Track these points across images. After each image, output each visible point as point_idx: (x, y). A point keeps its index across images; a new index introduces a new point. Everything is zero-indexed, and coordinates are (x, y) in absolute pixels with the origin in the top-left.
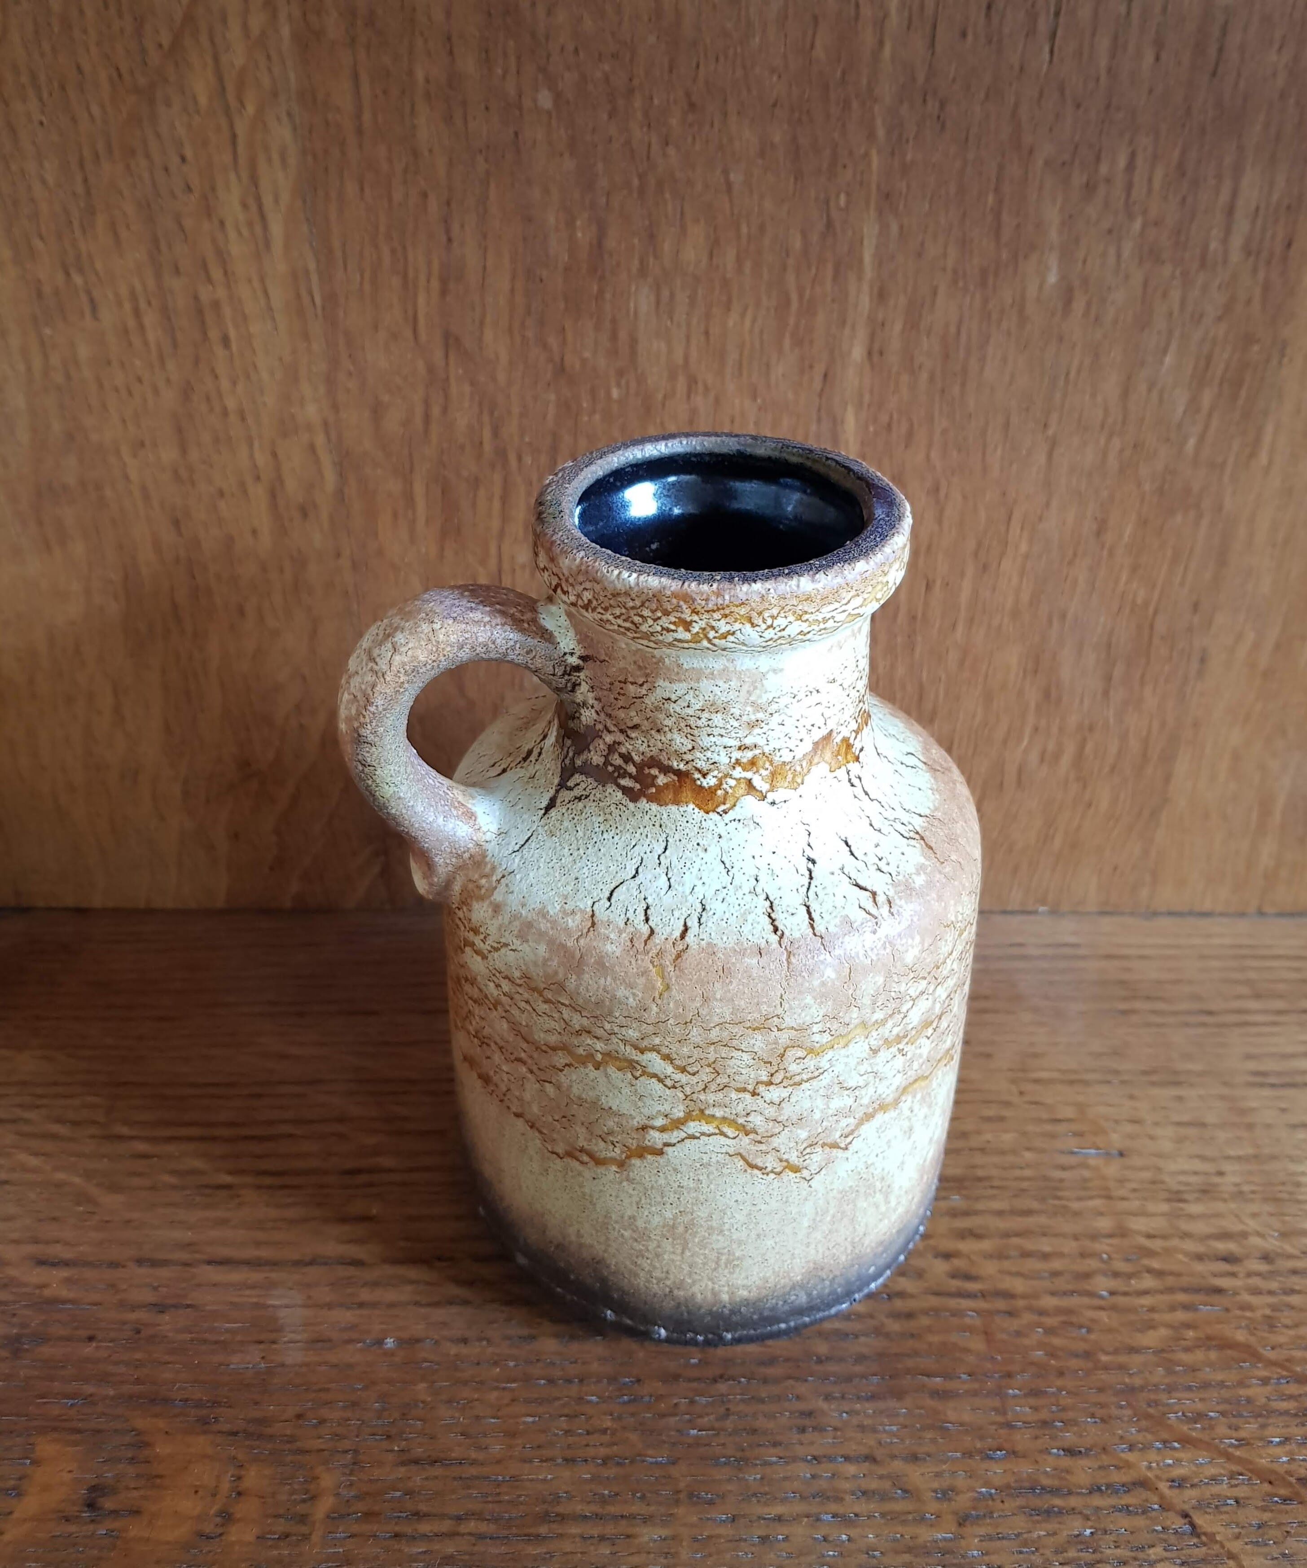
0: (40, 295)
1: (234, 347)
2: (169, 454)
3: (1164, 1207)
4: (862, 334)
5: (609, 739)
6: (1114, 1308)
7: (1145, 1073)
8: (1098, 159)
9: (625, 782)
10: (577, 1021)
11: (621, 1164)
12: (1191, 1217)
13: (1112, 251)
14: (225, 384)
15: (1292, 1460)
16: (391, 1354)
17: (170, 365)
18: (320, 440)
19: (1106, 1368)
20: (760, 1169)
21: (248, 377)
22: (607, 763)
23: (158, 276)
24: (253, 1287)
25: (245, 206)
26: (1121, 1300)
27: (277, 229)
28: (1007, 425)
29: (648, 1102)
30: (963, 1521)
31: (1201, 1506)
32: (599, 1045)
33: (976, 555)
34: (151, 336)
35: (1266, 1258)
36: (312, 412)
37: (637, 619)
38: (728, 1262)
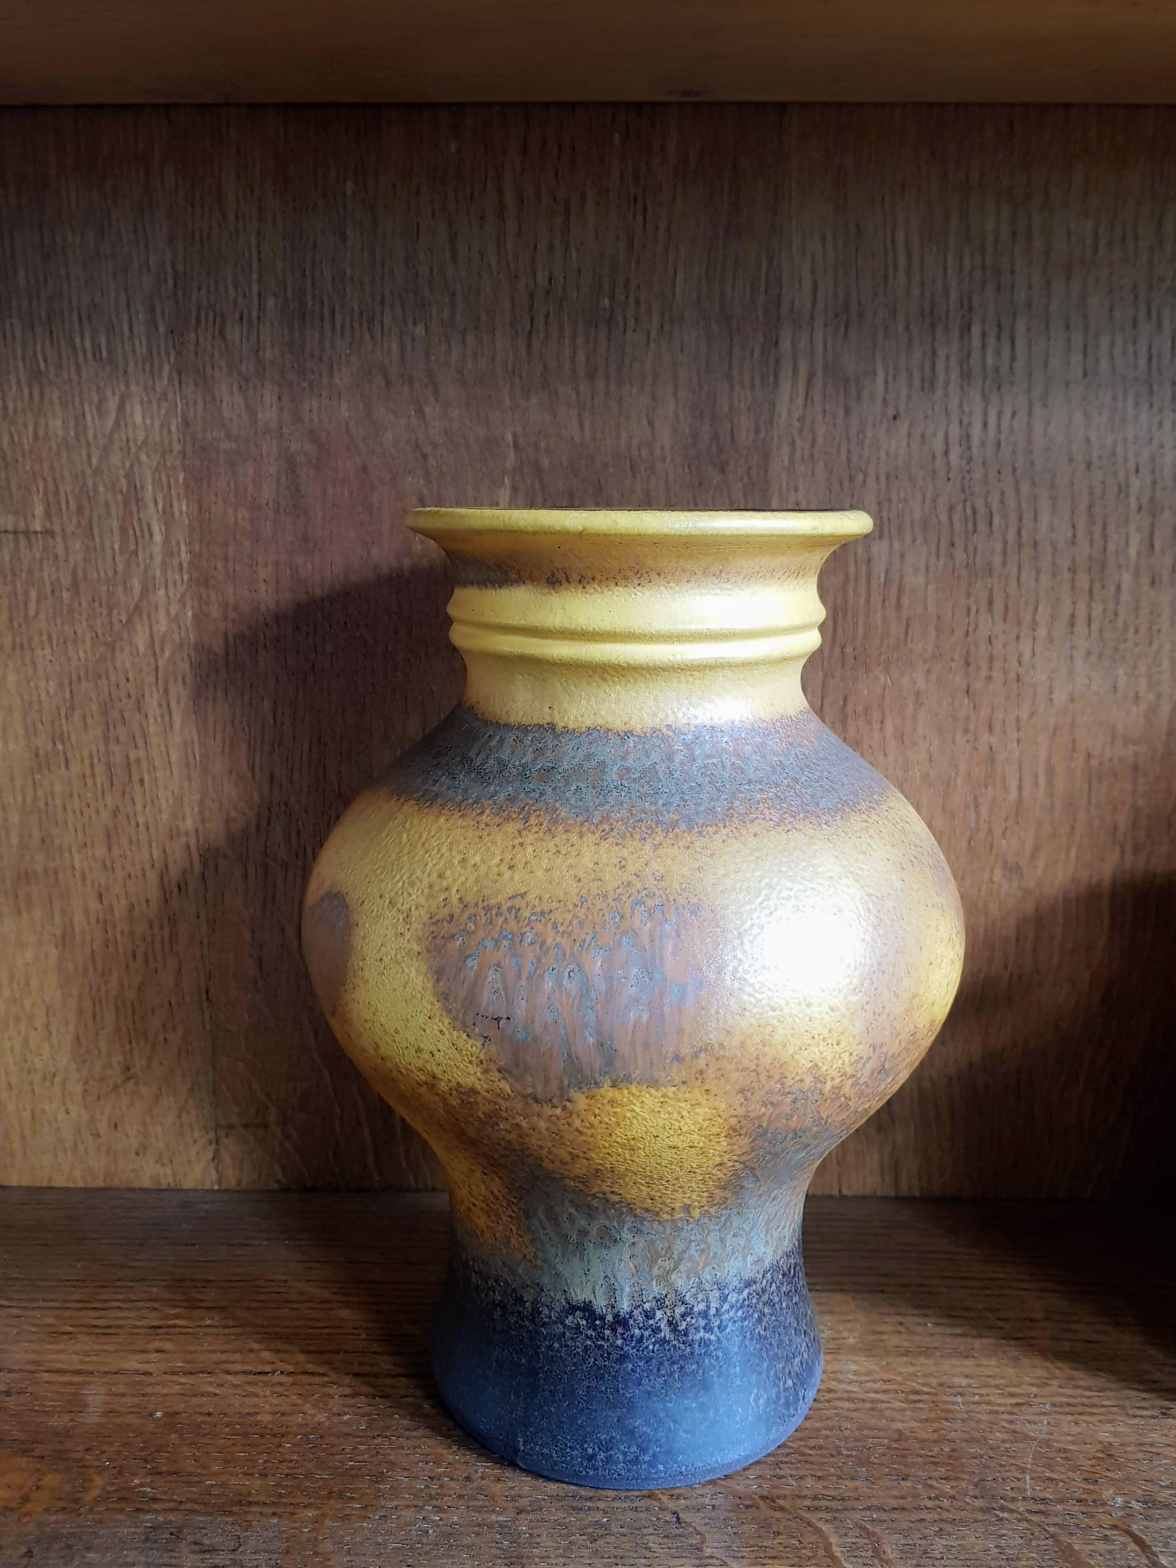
0: (37, 755)
1: (146, 785)
2: (100, 851)
14: (139, 807)
17: (108, 797)
18: (193, 841)
21: (153, 803)
23: (107, 744)
24: (73, 1384)
25: (160, 705)
27: (177, 718)
34: (98, 780)
36: (189, 824)
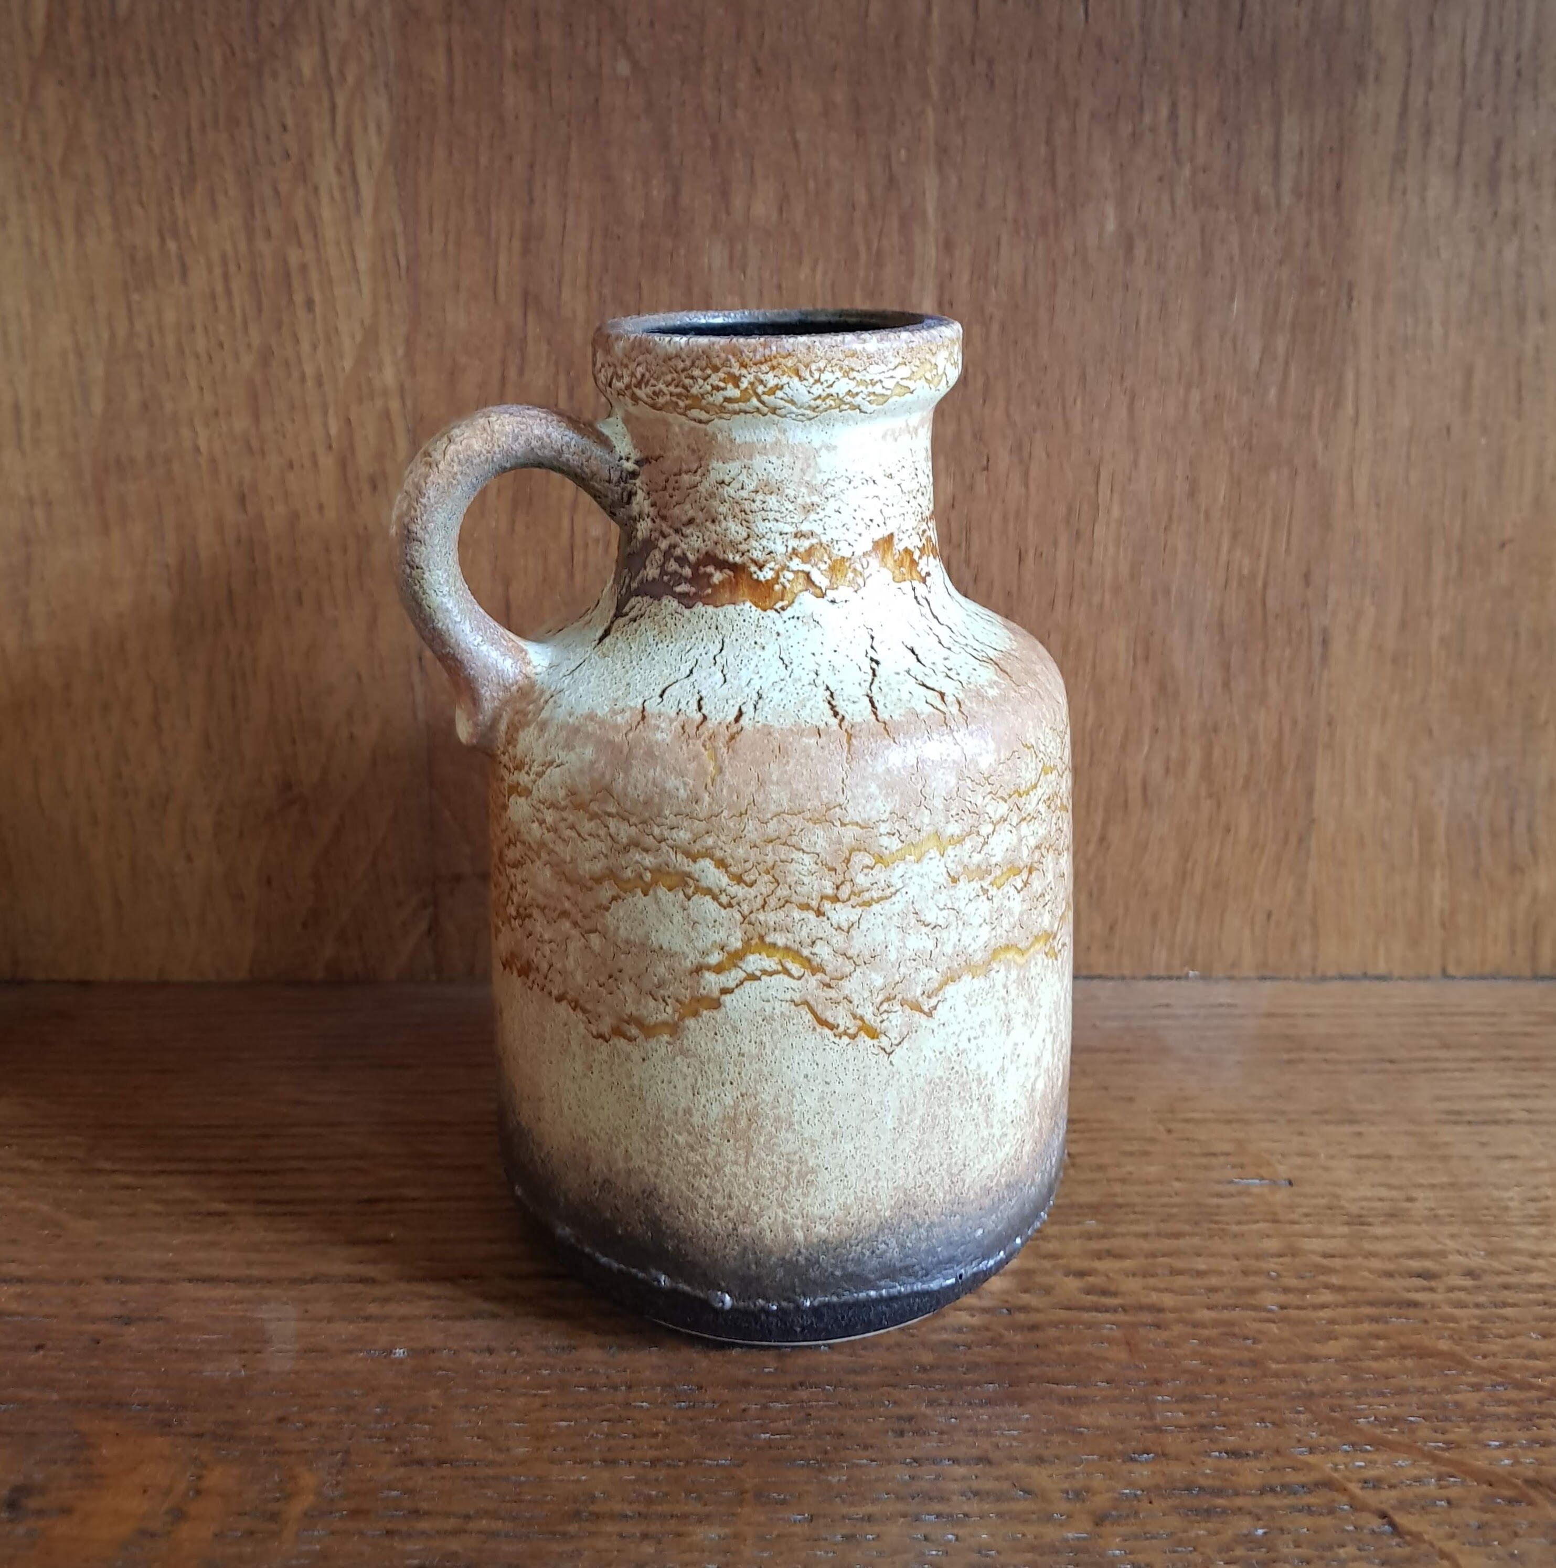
0: (133, 260)
1: (318, 309)
2: (241, 423)
3: (1345, 1230)
4: (931, 285)
5: (664, 544)
6: (1285, 1320)
7: (1314, 1113)
8: (1141, 108)
9: (682, 588)
10: (624, 832)
11: (674, 1029)
12: (1377, 1238)
13: (1165, 198)
14: (305, 347)
15: (1517, 1462)
16: (401, 1362)
17: (254, 332)
18: (395, 405)
19: (1277, 1375)
20: (832, 1027)
21: (329, 341)
22: (663, 572)
23: (250, 239)
24: (241, 1302)
25: (339, 171)
26: (1293, 1313)
27: (367, 192)
28: (1083, 377)
29: (701, 929)
30: (1100, 1520)
31: (1404, 1505)
32: (649, 860)
33: (1068, 521)
34: (237, 304)
35: (1470, 1273)
36: (389, 376)
37: (688, 381)
38: (801, 1175)
